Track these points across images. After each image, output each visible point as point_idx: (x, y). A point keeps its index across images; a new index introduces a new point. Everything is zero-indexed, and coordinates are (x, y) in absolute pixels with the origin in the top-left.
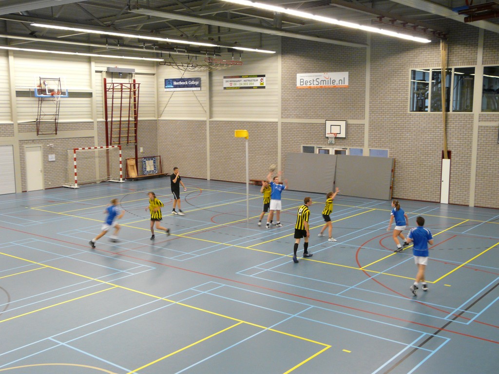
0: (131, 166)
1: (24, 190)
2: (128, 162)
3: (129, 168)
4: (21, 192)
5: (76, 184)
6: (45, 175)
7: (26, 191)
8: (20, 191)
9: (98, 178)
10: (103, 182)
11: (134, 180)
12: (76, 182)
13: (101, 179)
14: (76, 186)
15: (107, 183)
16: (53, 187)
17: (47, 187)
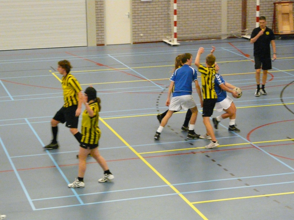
0: (283, 14)
1: (100, 43)
2: (279, 7)
3: (279, 18)
4: (95, 45)
5: (176, 39)
6: (134, 22)
7: (103, 45)
8: (93, 43)
9: (224, 31)
10: (232, 37)
11: (282, 39)
12: (175, 37)
13: (230, 33)
14: (175, 42)
15: (239, 40)
16: (146, 40)
17: (137, 41)
